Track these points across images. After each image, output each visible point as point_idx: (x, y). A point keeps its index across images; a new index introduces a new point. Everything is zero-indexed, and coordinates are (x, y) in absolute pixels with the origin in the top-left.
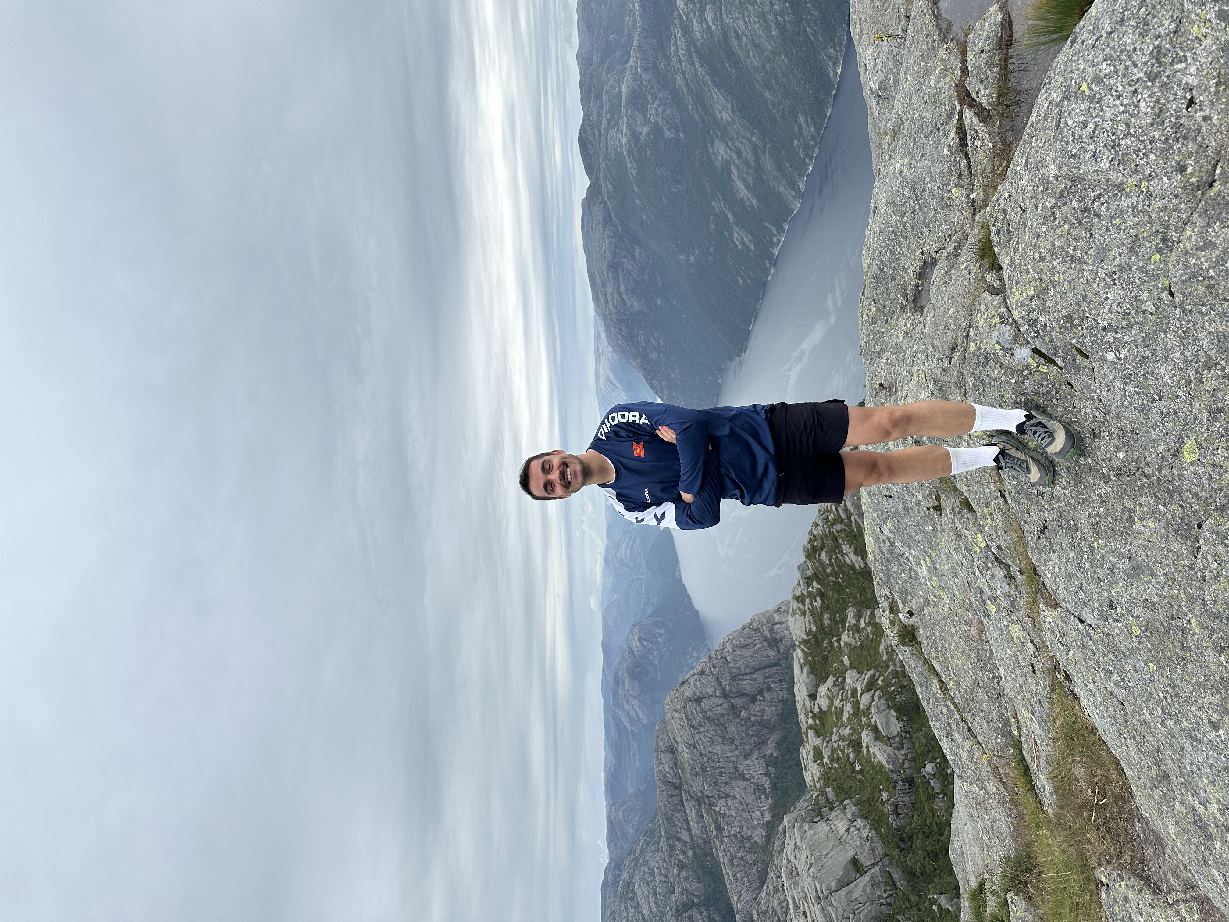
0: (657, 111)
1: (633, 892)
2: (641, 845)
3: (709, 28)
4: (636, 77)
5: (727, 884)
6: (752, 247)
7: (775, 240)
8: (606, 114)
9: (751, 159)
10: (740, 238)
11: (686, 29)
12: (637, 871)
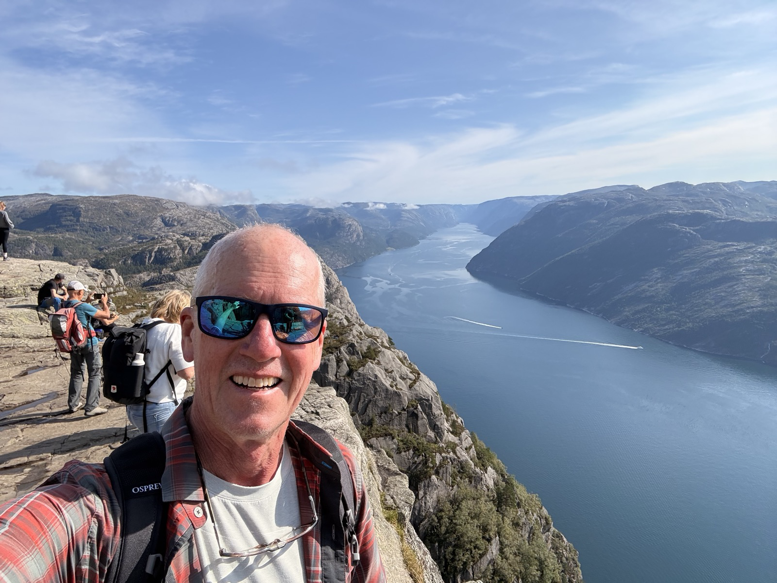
0: (689, 232)
1: (199, 218)
2: (226, 223)
3: (740, 267)
4: (713, 218)
5: (191, 268)
6: (589, 294)
7: (592, 309)
8: (692, 200)
9: (648, 294)
10: (596, 287)
11: (741, 252)
12: (211, 220)
